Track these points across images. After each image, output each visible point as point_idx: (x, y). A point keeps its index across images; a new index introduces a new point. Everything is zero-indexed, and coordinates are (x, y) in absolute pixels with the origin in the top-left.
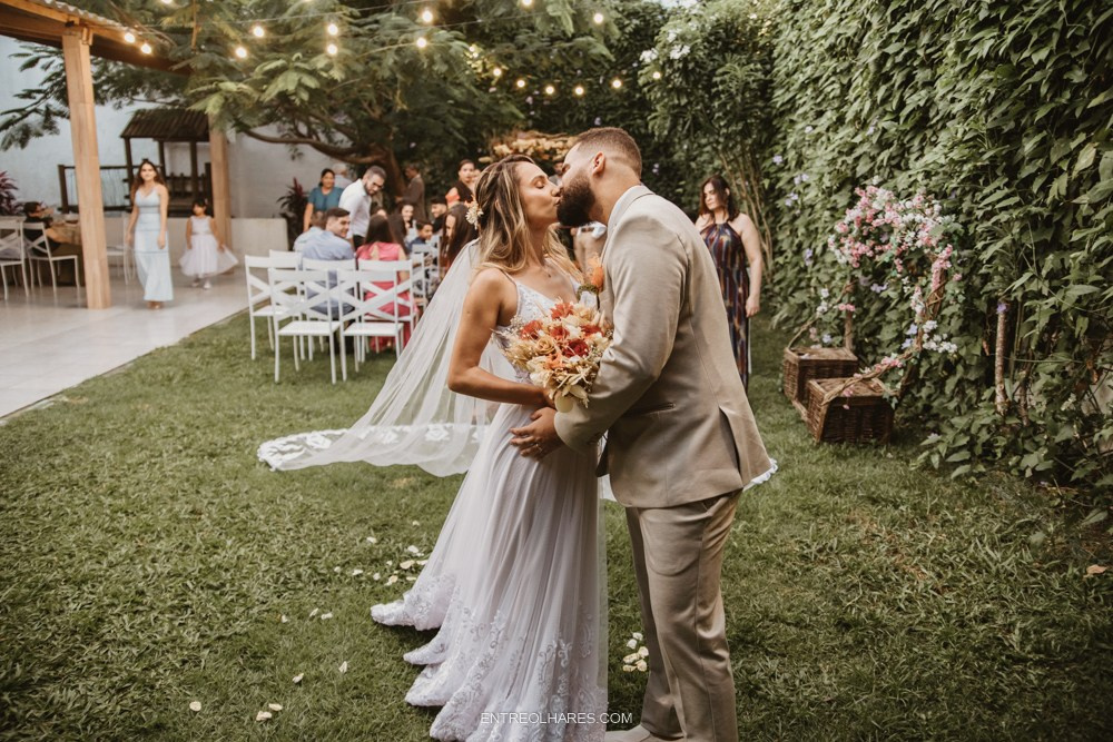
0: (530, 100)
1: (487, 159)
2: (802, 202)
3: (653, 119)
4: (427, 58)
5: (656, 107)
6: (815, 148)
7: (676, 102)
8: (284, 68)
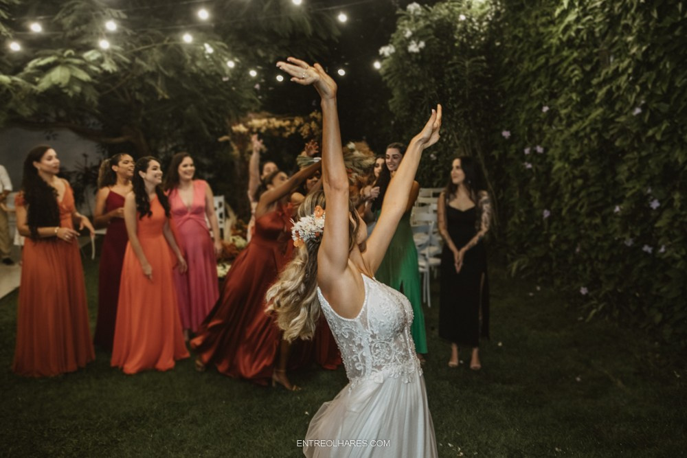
0: (257, 86)
1: (225, 138)
2: (537, 169)
3: (393, 102)
4: (190, 55)
5: (396, 93)
6: (550, 124)
7: (415, 88)
8: (57, 64)
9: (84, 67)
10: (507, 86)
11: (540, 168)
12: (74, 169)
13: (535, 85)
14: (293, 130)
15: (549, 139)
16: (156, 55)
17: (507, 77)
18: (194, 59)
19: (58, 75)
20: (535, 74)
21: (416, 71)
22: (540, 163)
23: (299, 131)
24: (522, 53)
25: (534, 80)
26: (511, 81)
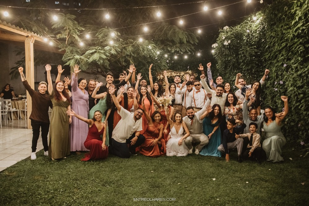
0: (168, 61)
2: (280, 91)
3: (218, 65)
4: (142, 49)
5: (219, 62)
6: (287, 72)
7: (227, 59)
8: (95, 52)
9: (104, 53)
10: (267, 57)
11: (282, 90)
13: (280, 56)
15: (286, 78)
16: (130, 48)
17: (267, 53)
18: (144, 50)
19: (96, 57)
20: (280, 51)
21: (227, 52)
22: (282, 88)
24: (274, 43)
25: (280, 53)
26: (269, 55)
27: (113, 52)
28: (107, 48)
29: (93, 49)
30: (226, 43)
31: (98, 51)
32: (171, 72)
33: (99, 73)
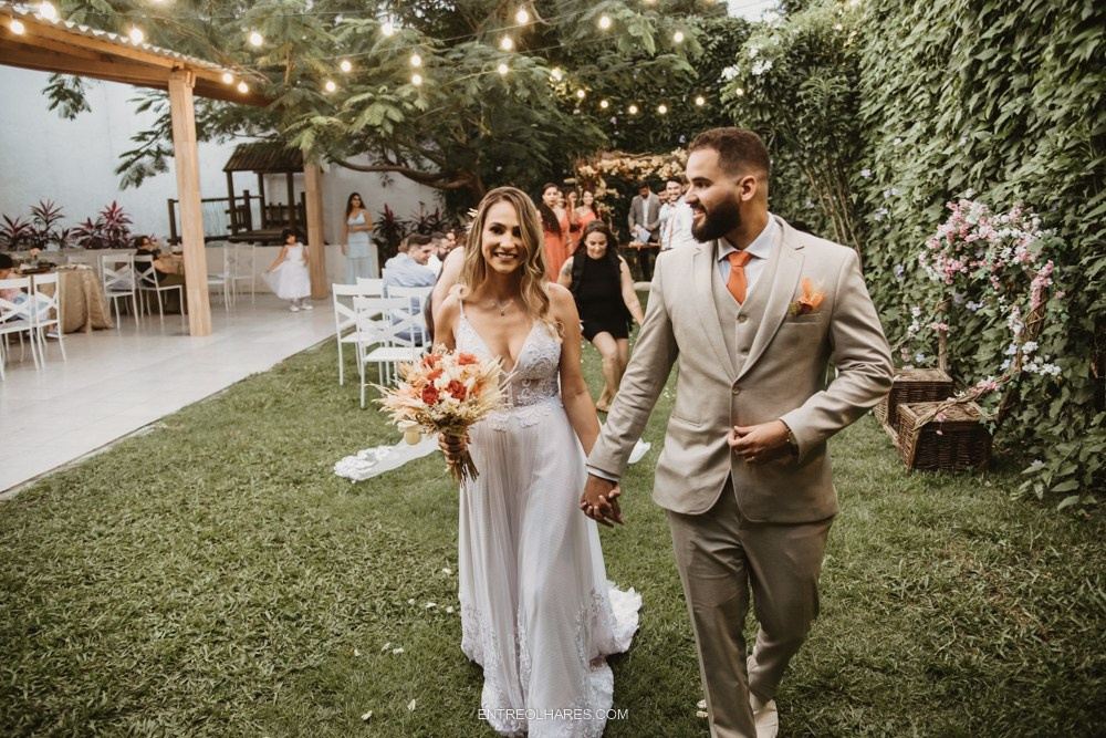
0: (613, 120)
1: (571, 180)
4: (510, 84)
8: (371, 101)
9: (397, 105)
12: (411, 219)
14: (649, 171)
16: (475, 86)
21: (760, 97)
23: (658, 173)
27: (421, 104)
28: (405, 91)
29: (365, 92)
30: (758, 70)
31: (378, 98)
32: (622, 157)
33: (392, 167)
